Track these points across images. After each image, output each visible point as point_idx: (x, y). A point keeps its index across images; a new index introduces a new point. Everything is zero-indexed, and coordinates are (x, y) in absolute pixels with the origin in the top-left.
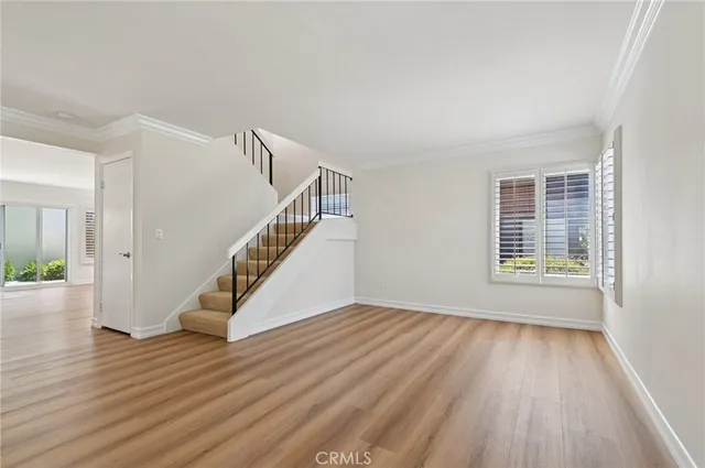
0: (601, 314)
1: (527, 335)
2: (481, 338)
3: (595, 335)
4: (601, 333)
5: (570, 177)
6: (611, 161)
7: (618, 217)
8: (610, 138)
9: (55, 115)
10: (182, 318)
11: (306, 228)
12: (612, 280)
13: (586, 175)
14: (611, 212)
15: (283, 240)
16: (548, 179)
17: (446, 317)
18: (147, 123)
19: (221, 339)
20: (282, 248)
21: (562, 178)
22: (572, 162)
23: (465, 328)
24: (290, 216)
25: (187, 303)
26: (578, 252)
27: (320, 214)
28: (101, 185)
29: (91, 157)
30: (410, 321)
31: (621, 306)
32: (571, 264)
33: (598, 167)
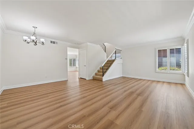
0: (184, 80)
1: (165, 84)
2: (154, 84)
3: (183, 85)
4: (184, 84)
5: (176, 49)
6: (186, 46)
7: (188, 58)
8: (186, 42)
9: (75, 43)
10: (93, 77)
11: (113, 61)
12: (187, 72)
13: (180, 49)
14: (186, 57)
15: (110, 63)
16: (170, 49)
17: (145, 80)
18: (88, 44)
19: (101, 80)
20: (110, 65)
21: (174, 49)
22: (176, 45)
23: (149, 82)
24: (111, 59)
25: (94, 74)
26: (179, 66)
27: (116, 58)
28: (79, 54)
29: (78, 50)
30: (136, 80)
31: (189, 77)
32: (177, 69)
33: (183, 47)
